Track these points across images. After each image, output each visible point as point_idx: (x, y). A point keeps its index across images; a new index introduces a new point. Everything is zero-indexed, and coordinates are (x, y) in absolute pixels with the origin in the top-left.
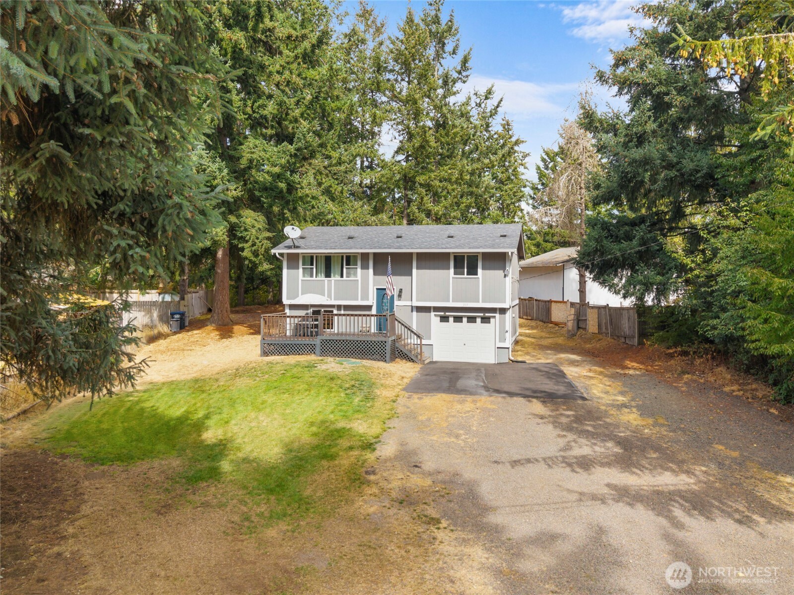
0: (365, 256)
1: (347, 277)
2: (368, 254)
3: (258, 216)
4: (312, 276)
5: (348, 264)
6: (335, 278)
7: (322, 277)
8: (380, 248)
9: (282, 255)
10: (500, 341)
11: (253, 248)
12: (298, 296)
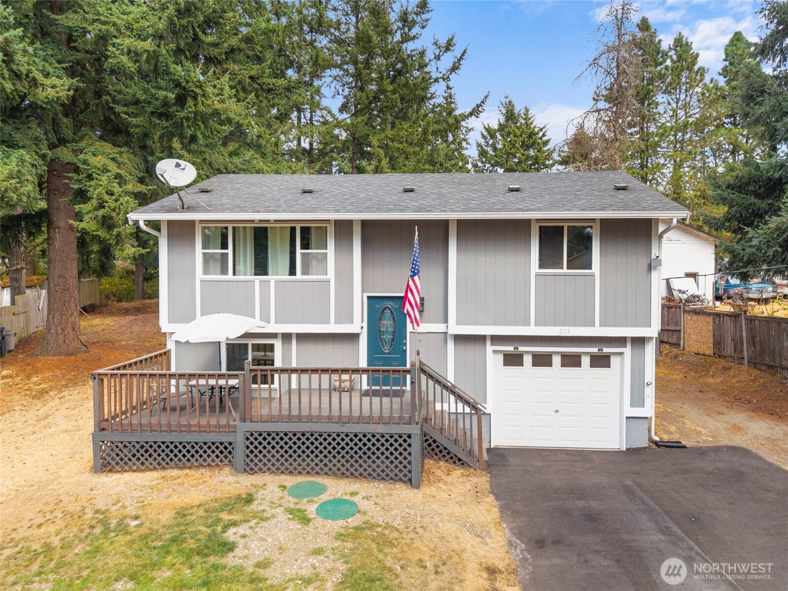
0: (343, 228)
1: (303, 273)
2: (350, 223)
3: (121, 153)
4: (224, 271)
5: (306, 245)
6: (277, 275)
7: (247, 276)
8: (379, 210)
9: (155, 225)
10: (633, 405)
11: (101, 213)
12: (195, 318)
